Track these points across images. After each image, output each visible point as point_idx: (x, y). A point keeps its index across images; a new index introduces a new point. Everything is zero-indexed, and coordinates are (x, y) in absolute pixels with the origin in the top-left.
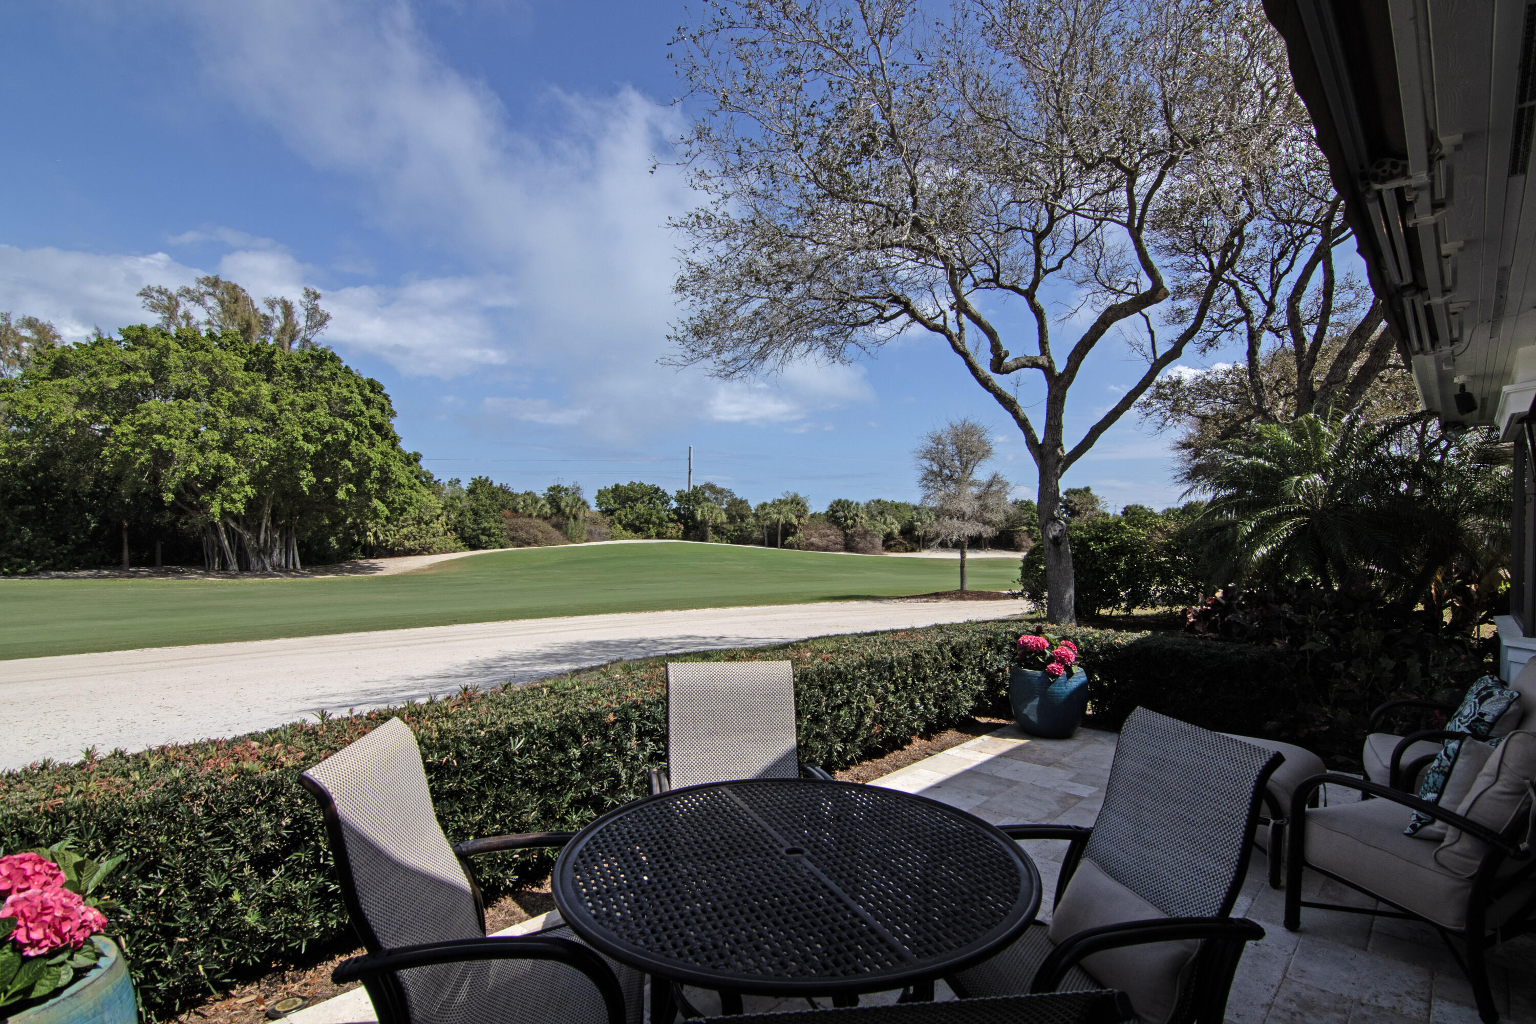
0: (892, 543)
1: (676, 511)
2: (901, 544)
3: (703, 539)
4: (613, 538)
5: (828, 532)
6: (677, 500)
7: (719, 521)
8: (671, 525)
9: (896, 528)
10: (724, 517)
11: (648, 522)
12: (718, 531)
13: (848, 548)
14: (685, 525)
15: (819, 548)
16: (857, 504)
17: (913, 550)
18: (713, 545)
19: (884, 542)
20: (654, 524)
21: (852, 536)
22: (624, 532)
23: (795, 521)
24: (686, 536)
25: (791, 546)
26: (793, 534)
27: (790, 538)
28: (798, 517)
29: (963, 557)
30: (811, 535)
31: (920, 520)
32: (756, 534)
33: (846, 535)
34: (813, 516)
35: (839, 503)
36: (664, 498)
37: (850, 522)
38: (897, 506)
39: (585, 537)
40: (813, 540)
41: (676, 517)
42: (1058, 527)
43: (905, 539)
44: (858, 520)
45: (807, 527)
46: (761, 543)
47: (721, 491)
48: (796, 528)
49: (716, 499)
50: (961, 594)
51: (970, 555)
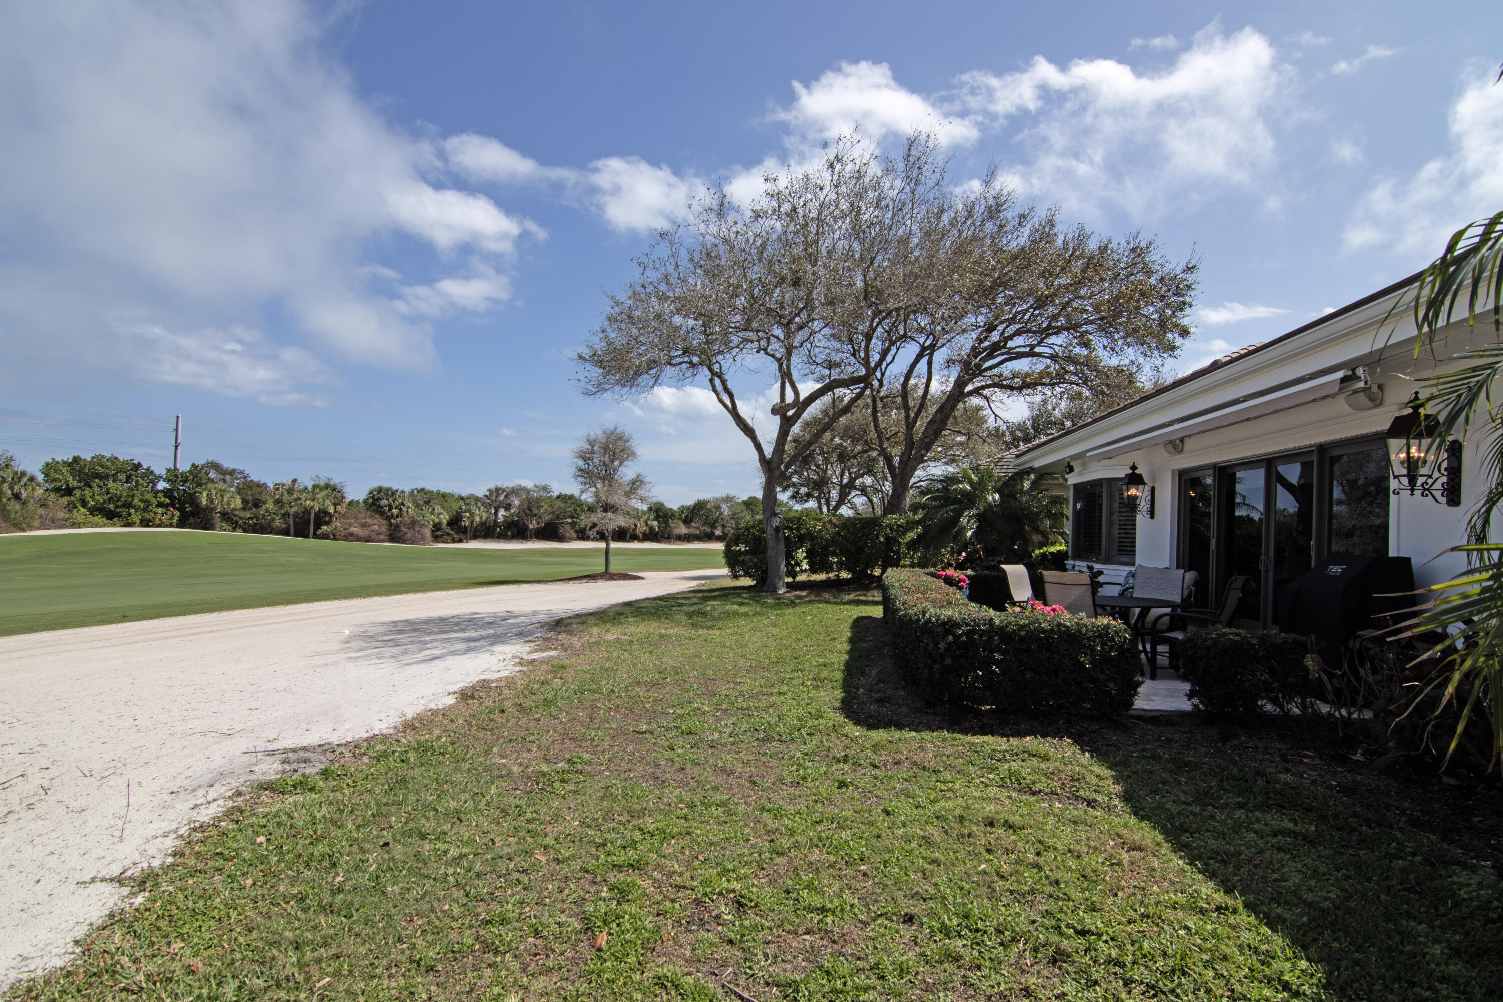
0: (439, 533)
1: (167, 493)
2: (448, 534)
3: (207, 525)
4: (73, 525)
5: (370, 521)
6: (168, 480)
7: (233, 506)
8: (160, 510)
9: (445, 518)
10: (238, 502)
11: (128, 505)
12: (228, 517)
13: (393, 538)
14: (182, 509)
15: (359, 539)
16: (403, 492)
17: (460, 541)
18: (221, 534)
19: (433, 531)
20: (137, 508)
21: (397, 526)
22: (91, 518)
23: (331, 509)
24: (182, 523)
25: (325, 536)
26: (327, 523)
27: (324, 528)
28: (335, 504)
29: (608, 545)
30: (350, 525)
31: (469, 511)
32: (278, 523)
33: (391, 524)
34: (351, 503)
35: (380, 490)
36: (150, 477)
37: (395, 511)
38: (444, 496)
39: (36, 523)
40: (352, 529)
41: (167, 501)
42: (778, 520)
43: (452, 529)
44: (405, 509)
45: (344, 515)
46: (286, 532)
47: (232, 473)
48: (331, 516)
49: (225, 481)
50: (608, 575)
51: (613, 545)
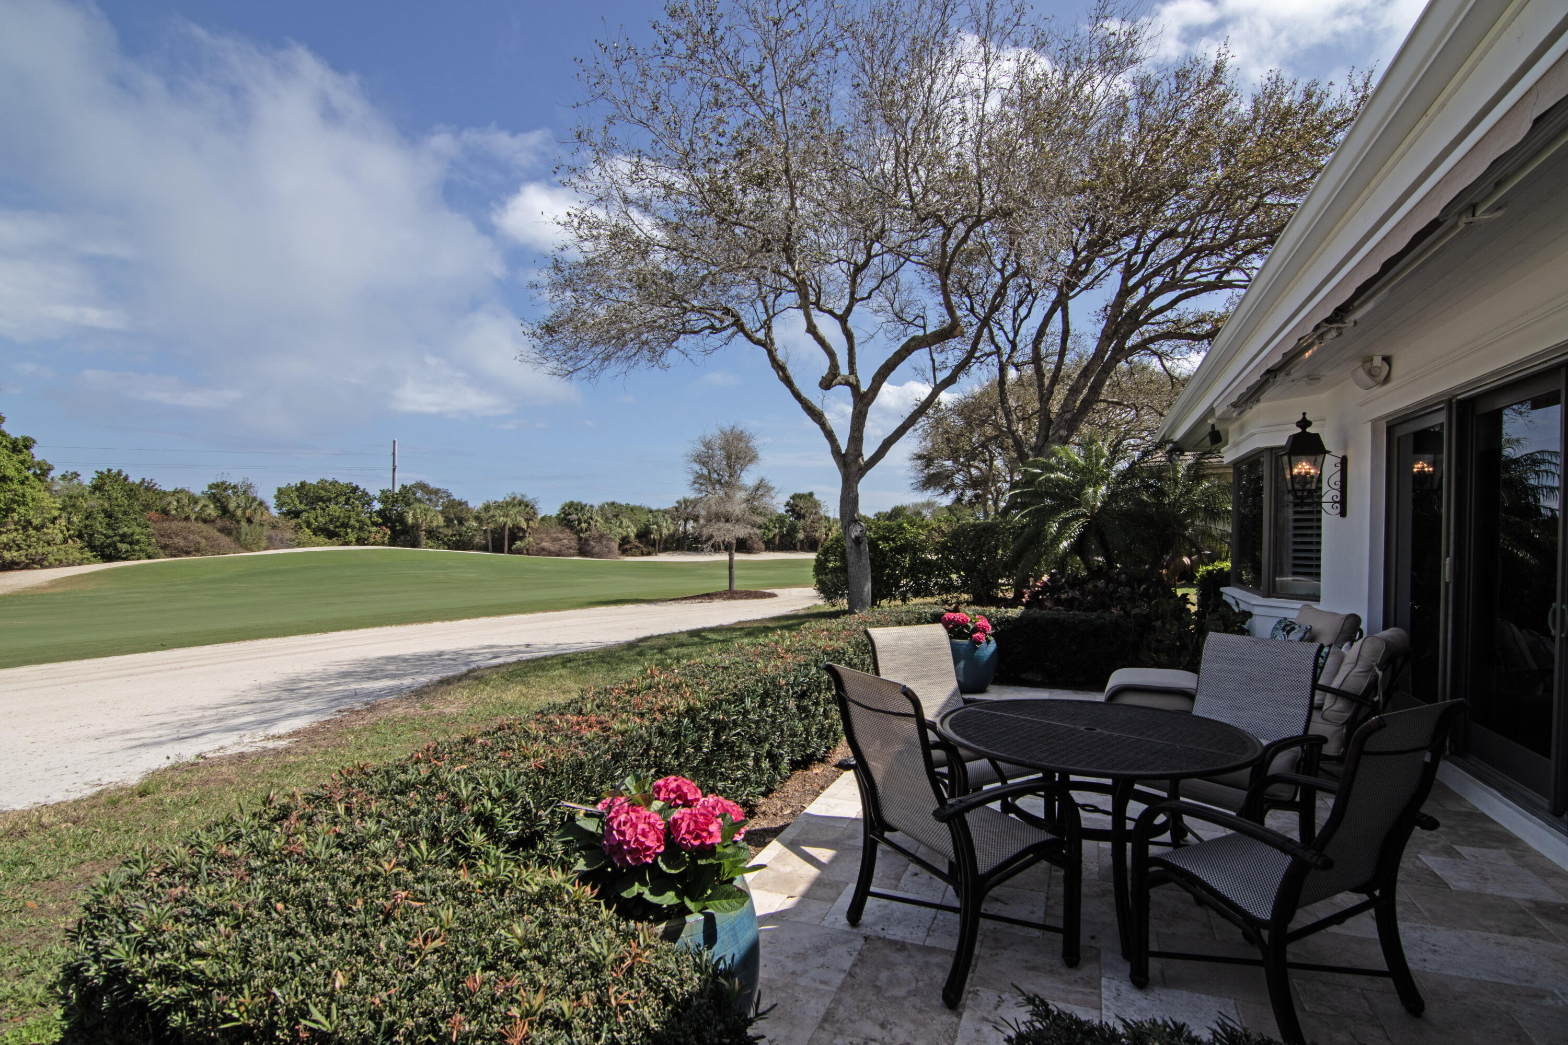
0: (628, 546)
1: (380, 513)
2: (637, 547)
3: (415, 544)
4: (299, 545)
5: (561, 536)
6: (381, 501)
7: (435, 524)
8: (374, 529)
9: (632, 531)
10: (441, 520)
11: (345, 525)
12: (432, 534)
13: (583, 552)
14: (392, 529)
15: (550, 553)
16: (592, 506)
17: (649, 554)
18: (427, 551)
19: (620, 545)
20: (353, 528)
21: (586, 540)
22: (314, 538)
23: (524, 525)
24: (393, 542)
25: (519, 552)
26: (521, 539)
27: (518, 543)
28: (527, 520)
29: (731, 559)
30: (542, 540)
31: (656, 523)
32: (478, 539)
33: (580, 539)
34: (543, 519)
35: (571, 505)
36: (366, 499)
37: (584, 525)
38: (632, 509)
39: (264, 543)
40: (544, 544)
41: (380, 520)
42: (859, 529)
43: (641, 542)
44: (592, 523)
45: (536, 531)
46: (485, 548)
47: (437, 492)
48: (524, 531)
49: (430, 500)
50: (731, 594)
51: (739, 557)
